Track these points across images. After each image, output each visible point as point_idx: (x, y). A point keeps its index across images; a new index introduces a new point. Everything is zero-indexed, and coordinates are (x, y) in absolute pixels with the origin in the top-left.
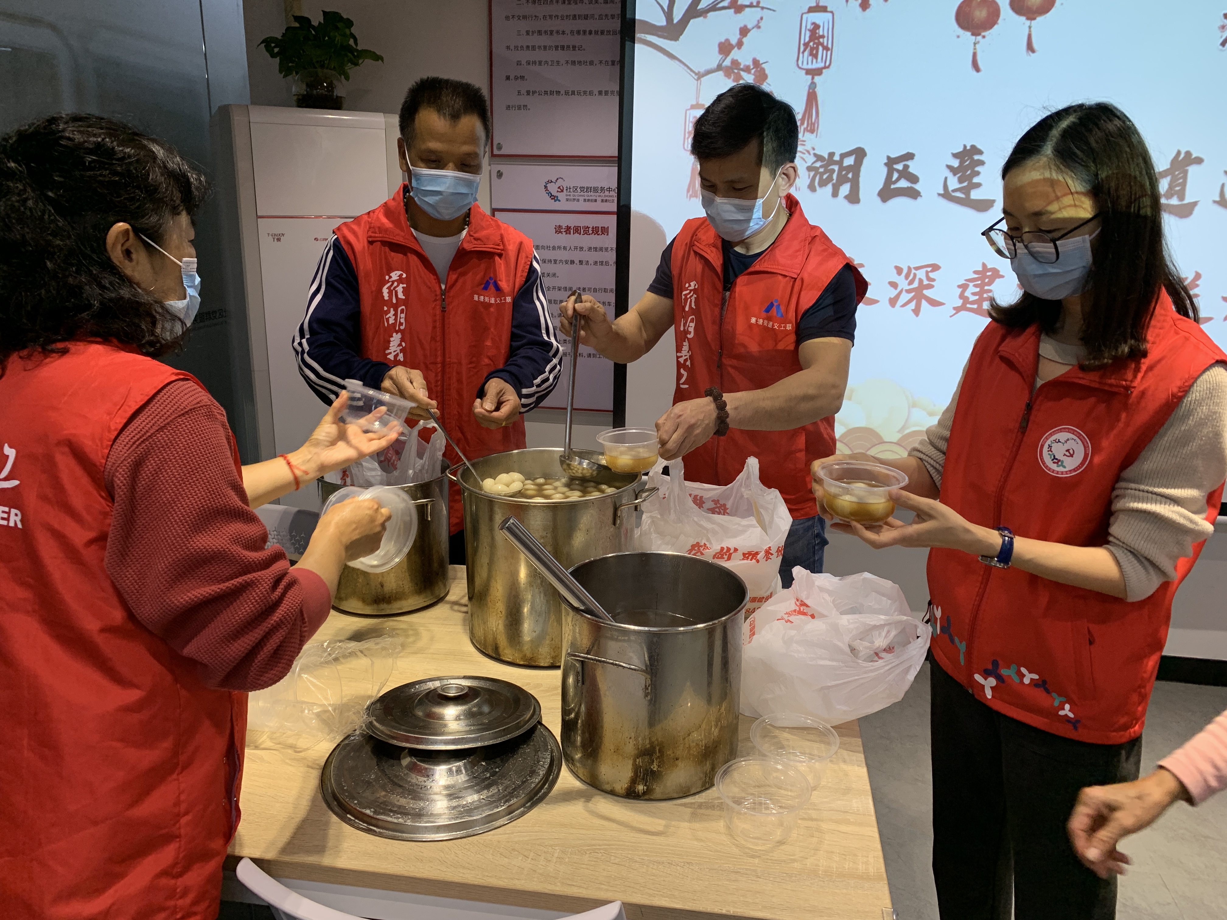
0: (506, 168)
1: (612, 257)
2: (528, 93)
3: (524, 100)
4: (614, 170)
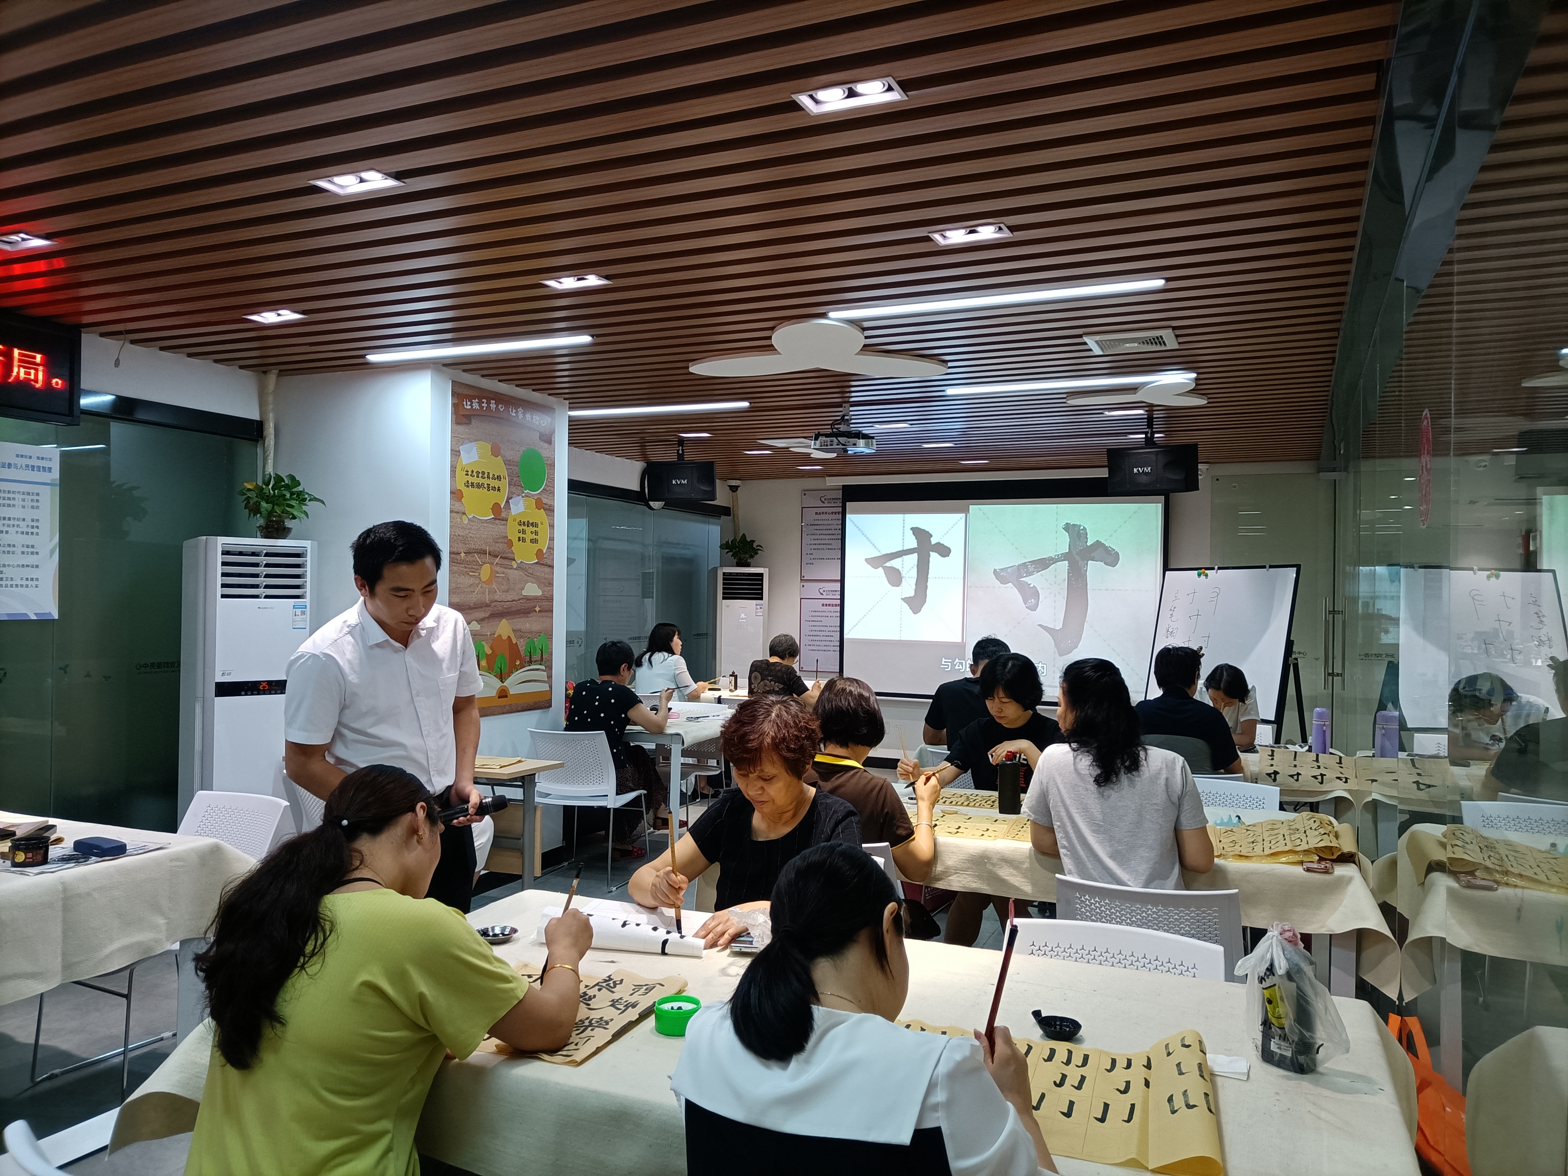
0: (805, 584)
1: (839, 614)
3: (813, 561)
4: (839, 584)
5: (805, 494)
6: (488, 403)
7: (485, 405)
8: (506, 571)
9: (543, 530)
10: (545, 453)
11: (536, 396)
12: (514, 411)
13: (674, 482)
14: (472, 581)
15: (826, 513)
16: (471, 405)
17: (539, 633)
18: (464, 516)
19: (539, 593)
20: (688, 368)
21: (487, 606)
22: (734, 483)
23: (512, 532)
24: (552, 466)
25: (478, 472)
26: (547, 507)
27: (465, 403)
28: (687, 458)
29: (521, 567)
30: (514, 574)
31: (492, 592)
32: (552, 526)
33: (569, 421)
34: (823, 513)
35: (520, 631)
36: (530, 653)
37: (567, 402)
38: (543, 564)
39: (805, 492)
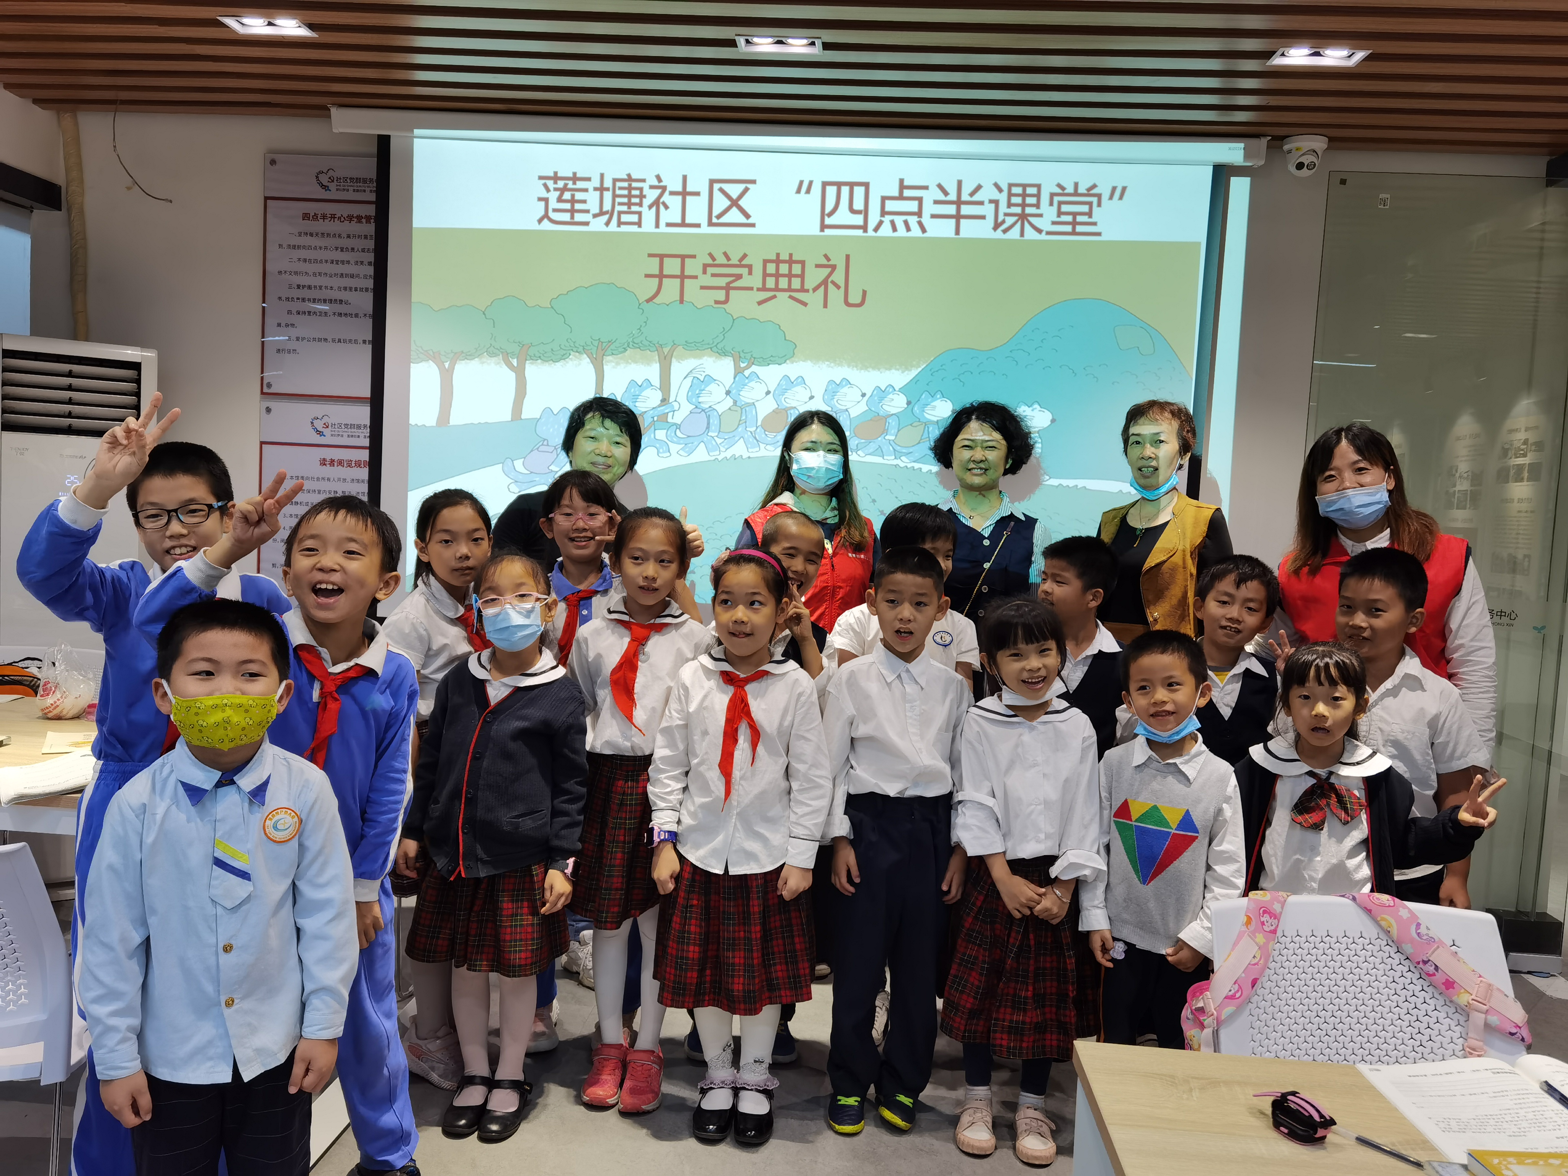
0: (274, 404)
2: (298, 339)
3: (295, 344)
4: (367, 409)
5: (273, 162)
15: (333, 217)
34: (324, 217)
39: (273, 154)
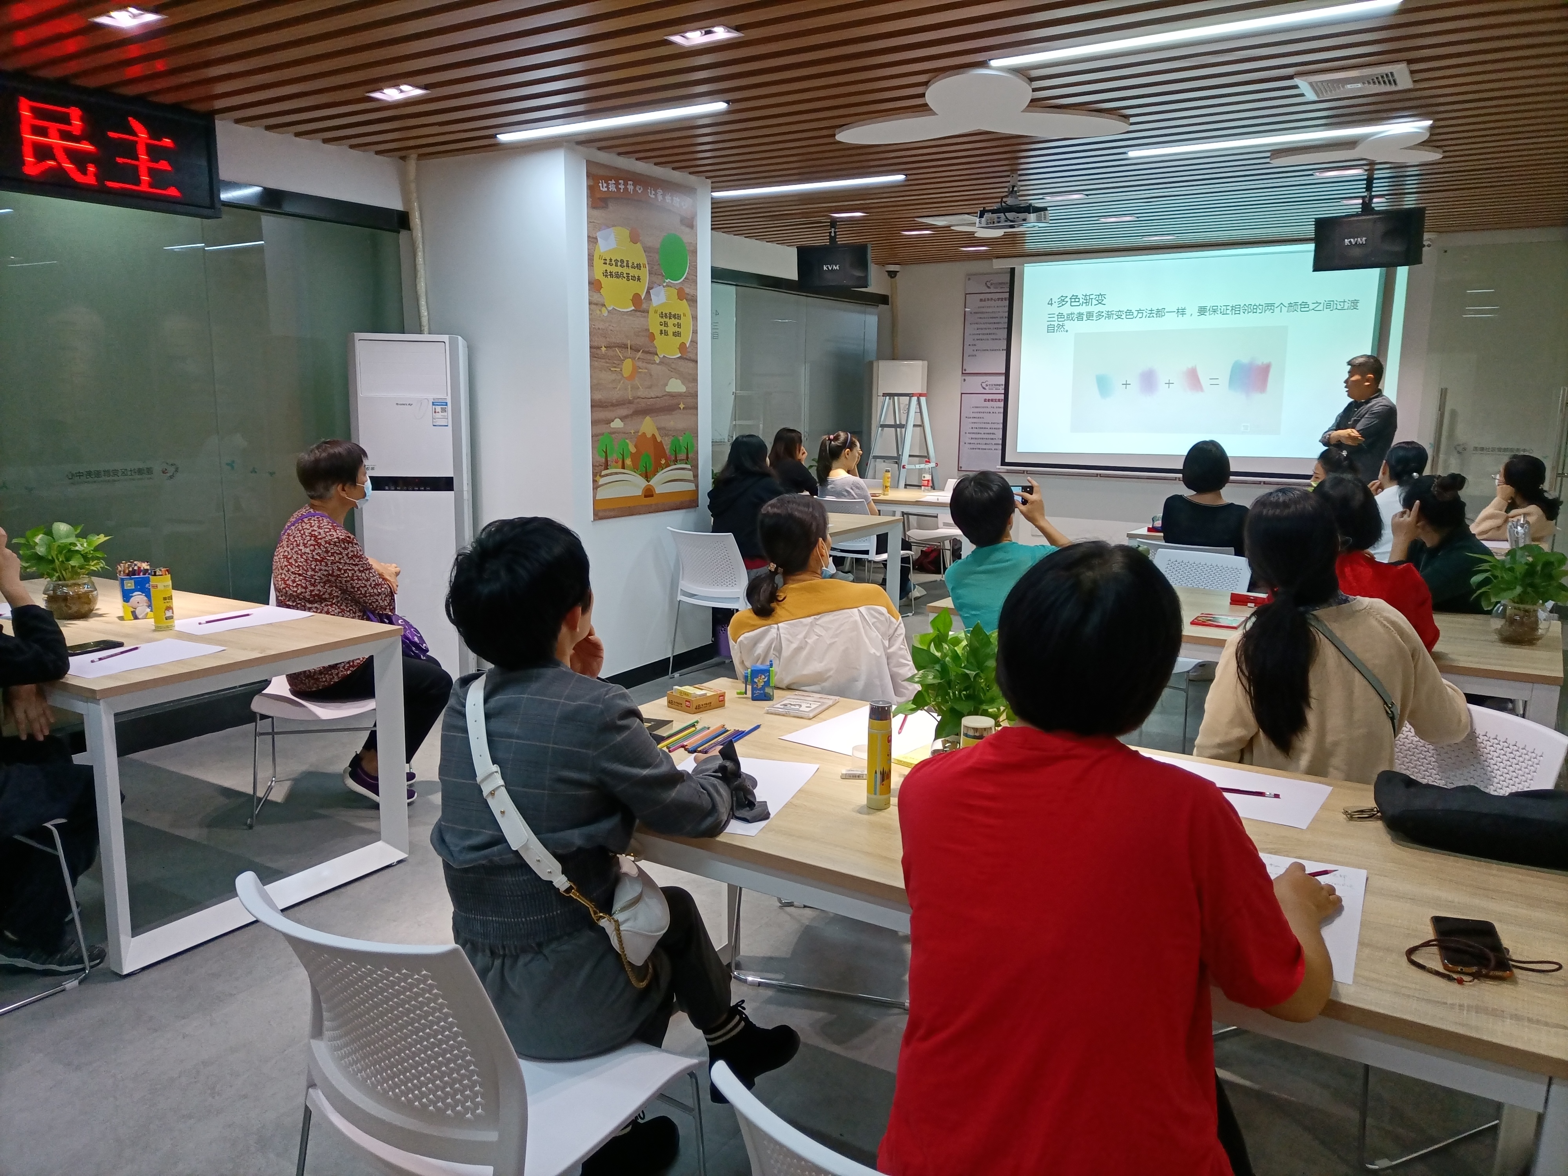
0: (967, 378)
1: (1002, 410)
2: (976, 350)
3: (975, 353)
4: (1003, 378)
5: (969, 279)
6: (626, 184)
7: (622, 187)
8: (649, 366)
9: (686, 322)
10: (686, 239)
11: (677, 176)
12: (653, 192)
13: (825, 268)
14: (613, 376)
15: (992, 299)
16: (607, 187)
17: (683, 431)
18: (604, 309)
19: (683, 389)
20: (834, 135)
21: (630, 402)
22: (892, 268)
23: (654, 324)
24: (695, 252)
25: (616, 261)
26: (689, 297)
27: (600, 185)
28: (840, 241)
29: (664, 362)
30: (656, 369)
31: (635, 388)
32: (695, 318)
33: (712, 203)
34: (988, 299)
35: (664, 428)
36: (675, 451)
37: (709, 181)
38: (686, 359)
39: (969, 276)
